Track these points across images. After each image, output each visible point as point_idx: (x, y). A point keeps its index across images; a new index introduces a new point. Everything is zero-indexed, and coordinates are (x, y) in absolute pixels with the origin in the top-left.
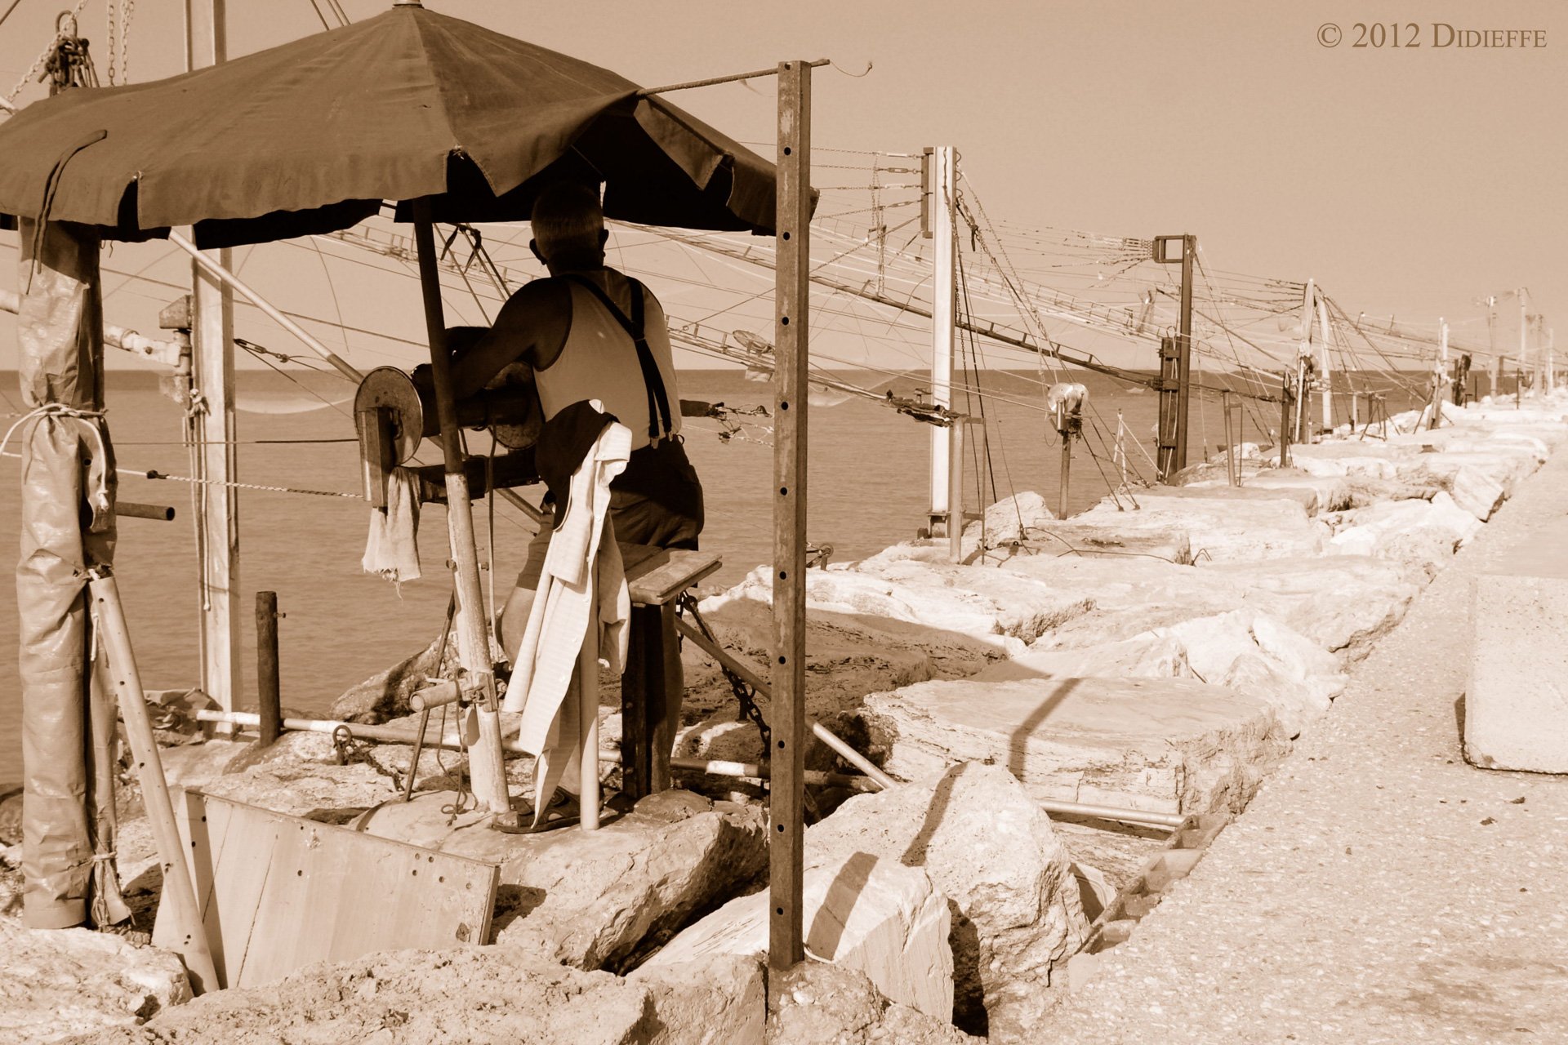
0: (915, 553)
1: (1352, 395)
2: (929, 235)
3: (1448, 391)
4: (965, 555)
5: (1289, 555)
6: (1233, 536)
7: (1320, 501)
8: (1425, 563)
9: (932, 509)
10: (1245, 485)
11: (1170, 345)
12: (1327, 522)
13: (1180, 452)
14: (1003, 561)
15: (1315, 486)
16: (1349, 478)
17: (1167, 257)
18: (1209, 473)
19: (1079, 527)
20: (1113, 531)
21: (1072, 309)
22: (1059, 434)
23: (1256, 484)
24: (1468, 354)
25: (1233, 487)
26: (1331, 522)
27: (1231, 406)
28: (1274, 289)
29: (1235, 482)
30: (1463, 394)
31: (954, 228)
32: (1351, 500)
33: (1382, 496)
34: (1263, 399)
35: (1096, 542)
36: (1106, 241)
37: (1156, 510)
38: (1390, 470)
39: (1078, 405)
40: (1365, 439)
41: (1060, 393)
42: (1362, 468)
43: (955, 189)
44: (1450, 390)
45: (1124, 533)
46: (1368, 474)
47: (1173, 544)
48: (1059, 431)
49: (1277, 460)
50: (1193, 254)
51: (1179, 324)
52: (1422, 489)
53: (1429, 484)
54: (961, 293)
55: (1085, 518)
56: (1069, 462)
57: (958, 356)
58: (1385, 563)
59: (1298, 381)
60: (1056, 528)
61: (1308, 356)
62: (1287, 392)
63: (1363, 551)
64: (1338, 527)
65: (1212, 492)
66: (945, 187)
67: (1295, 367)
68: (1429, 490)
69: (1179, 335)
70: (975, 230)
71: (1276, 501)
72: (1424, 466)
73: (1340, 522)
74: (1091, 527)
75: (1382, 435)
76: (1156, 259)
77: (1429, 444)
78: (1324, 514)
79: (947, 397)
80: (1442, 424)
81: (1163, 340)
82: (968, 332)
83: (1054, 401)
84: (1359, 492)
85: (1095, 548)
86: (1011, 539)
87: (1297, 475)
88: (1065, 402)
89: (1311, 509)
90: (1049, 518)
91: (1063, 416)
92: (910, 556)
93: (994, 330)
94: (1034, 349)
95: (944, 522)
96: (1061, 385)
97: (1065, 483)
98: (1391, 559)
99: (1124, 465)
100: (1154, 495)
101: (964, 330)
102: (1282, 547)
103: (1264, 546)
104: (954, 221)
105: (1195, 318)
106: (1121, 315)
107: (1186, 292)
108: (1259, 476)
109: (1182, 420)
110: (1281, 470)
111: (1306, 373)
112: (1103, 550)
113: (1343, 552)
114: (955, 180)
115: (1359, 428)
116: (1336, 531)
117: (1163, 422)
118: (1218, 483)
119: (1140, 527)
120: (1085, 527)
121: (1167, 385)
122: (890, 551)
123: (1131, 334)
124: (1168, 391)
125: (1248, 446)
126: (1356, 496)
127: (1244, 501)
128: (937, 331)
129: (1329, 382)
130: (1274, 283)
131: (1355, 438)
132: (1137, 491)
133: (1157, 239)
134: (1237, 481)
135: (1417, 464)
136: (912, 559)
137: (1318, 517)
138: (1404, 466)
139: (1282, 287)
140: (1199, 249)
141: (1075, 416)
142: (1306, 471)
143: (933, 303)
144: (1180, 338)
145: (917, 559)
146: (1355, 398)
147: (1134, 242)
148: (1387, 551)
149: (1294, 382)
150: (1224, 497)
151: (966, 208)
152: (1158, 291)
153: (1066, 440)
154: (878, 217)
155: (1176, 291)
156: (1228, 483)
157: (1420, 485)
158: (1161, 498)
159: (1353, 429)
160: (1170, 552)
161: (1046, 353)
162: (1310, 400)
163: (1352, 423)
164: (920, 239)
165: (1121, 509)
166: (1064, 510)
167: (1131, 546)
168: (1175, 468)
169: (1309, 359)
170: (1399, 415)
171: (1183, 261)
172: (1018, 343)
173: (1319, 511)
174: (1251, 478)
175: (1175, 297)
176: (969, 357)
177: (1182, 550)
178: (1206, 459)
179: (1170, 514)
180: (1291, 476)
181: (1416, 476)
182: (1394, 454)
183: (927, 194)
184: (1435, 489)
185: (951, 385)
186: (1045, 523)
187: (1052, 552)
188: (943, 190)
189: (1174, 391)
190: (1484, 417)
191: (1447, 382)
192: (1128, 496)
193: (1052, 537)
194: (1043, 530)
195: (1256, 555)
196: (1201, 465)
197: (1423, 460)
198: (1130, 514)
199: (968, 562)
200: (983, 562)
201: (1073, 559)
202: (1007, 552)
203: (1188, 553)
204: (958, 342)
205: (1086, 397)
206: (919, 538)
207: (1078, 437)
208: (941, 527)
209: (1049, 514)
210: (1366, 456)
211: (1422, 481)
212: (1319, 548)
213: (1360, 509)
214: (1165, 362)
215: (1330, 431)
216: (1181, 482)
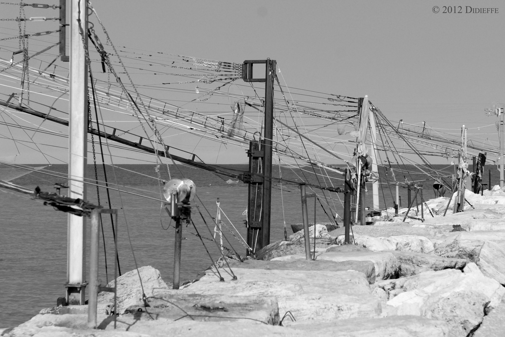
0: (58, 320)
1: (395, 185)
2: (66, 59)
3: (468, 182)
4: (100, 320)
5: (356, 315)
6: (311, 301)
7: (377, 271)
8: (462, 320)
9: (68, 282)
10: (318, 258)
11: (256, 146)
12: (383, 288)
13: (265, 232)
14: (130, 325)
15: (373, 259)
16: (397, 252)
17: (254, 77)
18: (289, 249)
19: (190, 296)
20: (217, 298)
21: (177, 117)
22: (173, 220)
23: (327, 258)
24: (483, 153)
25: (309, 260)
26: (386, 288)
27: (306, 196)
28: (335, 102)
29: (311, 256)
30: (480, 184)
31: (87, 54)
32: (400, 269)
33: (424, 266)
34: (331, 190)
35: (205, 308)
36: (205, 64)
37: (250, 280)
38: (429, 245)
39: (188, 196)
40: (408, 220)
41: (174, 187)
42: (407, 244)
43: (87, 22)
44: (470, 180)
45: (227, 300)
46: (412, 248)
47: (265, 309)
48: (172, 218)
49: (342, 238)
50: (274, 75)
51: (263, 130)
52: (455, 260)
53: (460, 256)
54: (92, 105)
55: (194, 288)
56: (180, 243)
57: (90, 156)
58: (433, 322)
59: (357, 175)
60: (171, 296)
61: (364, 155)
62: (348, 184)
63: (415, 312)
64: (392, 292)
65: (293, 265)
66: (79, 20)
67: (355, 165)
68: (460, 262)
69: (263, 138)
70: (104, 55)
71: (344, 272)
72: (456, 242)
73: (393, 288)
74: (199, 295)
75: (420, 217)
76: (245, 79)
77: (458, 224)
78: (379, 282)
79: (81, 191)
80: (465, 208)
81: (251, 143)
82: (98, 137)
83: (169, 193)
84: (407, 263)
85: (204, 313)
86: (136, 306)
87: (358, 250)
88: (178, 194)
89: (371, 277)
90: (165, 288)
91: (176, 205)
92: (54, 323)
93: (116, 134)
94: (151, 151)
95: (79, 292)
96: (174, 180)
97: (177, 259)
98: (437, 319)
99: (222, 243)
100: (247, 267)
101: (94, 136)
102: (351, 309)
103: (337, 308)
104: (86, 48)
105: (276, 125)
106: (215, 123)
107: (269, 105)
108: (328, 251)
109: (266, 206)
110: (345, 246)
111: (363, 169)
112: (211, 314)
113: (399, 313)
114: (87, 15)
115: (401, 211)
116: (391, 295)
117: (251, 208)
118: (297, 257)
119: (239, 294)
120: (194, 295)
121: (255, 178)
122: (38, 318)
123: (223, 137)
124: (254, 183)
125: (319, 227)
126: (404, 266)
127: (319, 272)
128: (73, 137)
129: (377, 175)
130: (335, 98)
131: (398, 220)
132: (234, 264)
133: (246, 63)
134: (312, 255)
135: (450, 241)
136: (56, 325)
137: (376, 283)
138: (440, 242)
139: (341, 100)
140: (279, 71)
141: (185, 206)
142: (364, 247)
143: (69, 113)
144: (264, 142)
145: (61, 325)
146: (397, 187)
147: (227, 65)
148: (433, 311)
149: (354, 177)
150: (302, 269)
151: (96, 37)
152: (246, 103)
153: (178, 225)
154: (24, 43)
155: (261, 103)
156: (305, 258)
157: (452, 257)
158: (254, 270)
159: (397, 212)
160: (263, 315)
161: (162, 154)
162: (366, 191)
163: (396, 208)
164: (59, 62)
165: (222, 280)
166: (177, 281)
167: (233, 310)
168: (261, 245)
169: (365, 158)
170: (431, 201)
171: (265, 80)
172: (135, 145)
173: (377, 279)
174: (322, 253)
175: (260, 108)
176: (99, 157)
177: (273, 313)
178: (286, 237)
179: (262, 283)
180: (353, 251)
181: (449, 250)
182: (432, 232)
183: (64, 26)
184: (465, 260)
185: (85, 180)
186: (162, 292)
187: (169, 317)
188: (77, 23)
189: (260, 184)
190: (497, 202)
191: (467, 175)
192: (227, 269)
193: (168, 304)
194: (161, 298)
195: (330, 316)
196: (282, 243)
197: (454, 237)
198: (229, 284)
199: (102, 326)
200: (115, 326)
201: (187, 322)
202: (133, 317)
203: (277, 315)
204: (90, 145)
205: (194, 190)
206: (58, 305)
207: (188, 222)
208: (78, 296)
209: (164, 284)
210: (410, 234)
211: (454, 254)
212: (379, 310)
213: (409, 277)
214: (252, 160)
215: (378, 214)
216: (267, 256)
